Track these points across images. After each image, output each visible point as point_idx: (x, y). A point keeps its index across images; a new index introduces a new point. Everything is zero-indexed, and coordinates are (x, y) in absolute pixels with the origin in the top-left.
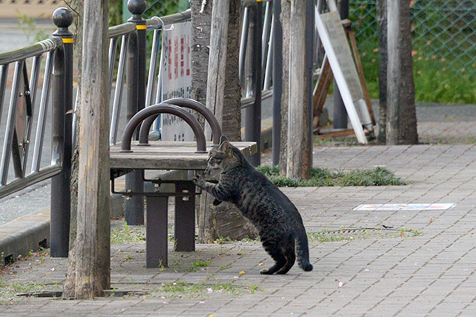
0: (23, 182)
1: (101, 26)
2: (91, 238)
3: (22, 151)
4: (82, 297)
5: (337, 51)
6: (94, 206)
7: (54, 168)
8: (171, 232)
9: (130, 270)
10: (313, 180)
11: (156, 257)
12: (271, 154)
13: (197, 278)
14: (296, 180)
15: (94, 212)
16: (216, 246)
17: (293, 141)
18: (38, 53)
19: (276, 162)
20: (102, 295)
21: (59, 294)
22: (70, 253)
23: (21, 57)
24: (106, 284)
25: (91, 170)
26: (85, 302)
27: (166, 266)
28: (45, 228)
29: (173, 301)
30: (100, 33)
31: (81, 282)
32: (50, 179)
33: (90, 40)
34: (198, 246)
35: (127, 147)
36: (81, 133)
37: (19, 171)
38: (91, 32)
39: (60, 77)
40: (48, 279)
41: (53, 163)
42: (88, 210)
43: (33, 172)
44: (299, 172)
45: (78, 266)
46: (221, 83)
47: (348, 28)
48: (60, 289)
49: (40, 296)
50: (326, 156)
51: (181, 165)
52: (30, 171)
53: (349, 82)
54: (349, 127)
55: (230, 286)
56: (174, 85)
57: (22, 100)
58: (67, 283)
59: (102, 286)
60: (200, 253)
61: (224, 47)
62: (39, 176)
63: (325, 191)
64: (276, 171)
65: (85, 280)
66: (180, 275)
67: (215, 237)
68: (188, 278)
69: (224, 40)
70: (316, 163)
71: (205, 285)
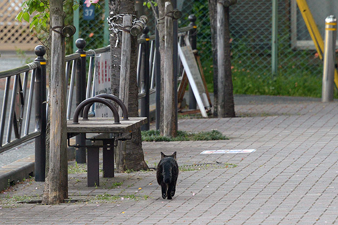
0: (19, 141)
1: (61, 55)
2: (57, 171)
3: (19, 124)
4: (52, 203)
5: (190, 67)
6: (59, 153)
7: (36, 133)
8: (101, 167)
9: (79, 188)
10: (178, 137)
11: (93, 181)
12: (155, 124)
13: (115, 192)
14: (169, 138)
15: (58, 157)
16: (126, 174)
17: (167, 117)
18: (26, 70)
19: (158, 128)
20: (64, 202)
21: (40, 202)
22: (46, 179)
23: (17, 72)
24: (66, 196)
25: (57, 134)
26: (54, 206)
27: (98, 186)
28: (32, 166)
29: (102, 204)
30: (61, 59)
31: (52, 195)
32: (34, 139)
33: (55, 63)
34: (116, 175)
35: (76, 121)
36: (51, 113)
37: (18, 135)
38: (56, 58)
39: (39, 83)
40: (34, 193)
41: (36, 130)
42: (55, 156)
43: (25, 135)
44: (170, 134)
45: (50, 186)
46: (127, 86)
47: (196, 55)
48: (41, 199)
49: (29, 203)
50: (185, 124)
51: (106, 130)
52: (24, 135)
53: (197, 84)
54: (197, 108)
55: (133, 196)
56: (102, 87)
57: (18, 96)
58: (44, 196)
59: (63, 196)
60: (117, 178)
61: (129, 66)
62: (29, 137)
63: (184, 144)
64: (158, 133)
65: (54, 194)
66: (106, 191)
67: (125, 170)
68: (111, 192)
69: (129, 62)
70: (180, 128)
71: (120, 196)
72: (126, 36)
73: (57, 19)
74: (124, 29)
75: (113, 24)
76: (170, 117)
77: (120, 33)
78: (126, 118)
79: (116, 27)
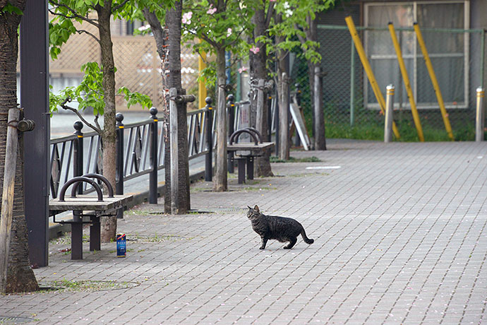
3: (197, 145)
4: (219, 191)
5: (297, 117)
6: (223, 162)
9: (234, 184)
10: (290, 160)
11: (241, 180)
13: (256, 186)
14: (284, 160)
16: (260, 178)
18: (202, 112)
19: (277, 155)
20: (225, 191)
22: (213, 179)
24: (226, 188)
25: (222, 150)
26: (220, 193)
27: (245, 183)
28: (203, 172)
29: (249, 192)
31: (218, 187)
34: (255, 178)
35: (231, 144)
36: (218, 137)
40: (206, 187)
41: (206, 150)
44: (285, 158)
47: (301, 109)
48: (212, 189)
49: (205, 191)
50: (293, 154)
53: (302, 128)
54: (301, 146)
58: (214, 187)
59: (225, 189)
60: (255, 180)
62: (203, 153)
63: (295, 164)
65: (220, 186)
66: (250, 186)
67: (259, 176)
68: (253, 186)
70: (291, 156)
71: (259, 188)
72: (260, 93)
73: (222, 80)
74: (259, 88)
75: (252, 85)
76: (285, 147)
77: (257, 91)
78: (261, 143)
79: (254, 87)
